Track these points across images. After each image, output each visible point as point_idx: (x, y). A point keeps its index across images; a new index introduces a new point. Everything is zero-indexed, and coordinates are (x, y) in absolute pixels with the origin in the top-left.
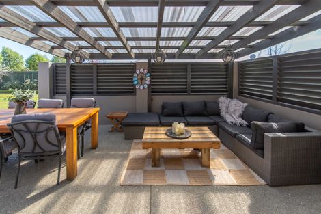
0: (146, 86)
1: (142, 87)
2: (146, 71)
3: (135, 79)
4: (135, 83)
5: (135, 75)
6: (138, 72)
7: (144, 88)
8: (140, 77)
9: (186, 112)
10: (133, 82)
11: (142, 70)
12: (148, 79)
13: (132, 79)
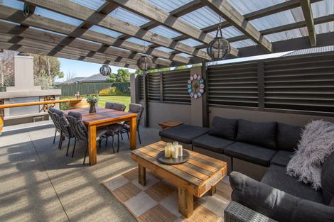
0: (199, 94)
1: (196, 96)
2: (199, 77)
3: (189, 86)
4: (190, 91)
5: (189, 82)
6: (192, 78)
7: (198, 97)
8: (194, 84)
9: (239, 136)
10: (187, 90)
11: (195, 76)
12: (202, 86)
13: (186, 86)
